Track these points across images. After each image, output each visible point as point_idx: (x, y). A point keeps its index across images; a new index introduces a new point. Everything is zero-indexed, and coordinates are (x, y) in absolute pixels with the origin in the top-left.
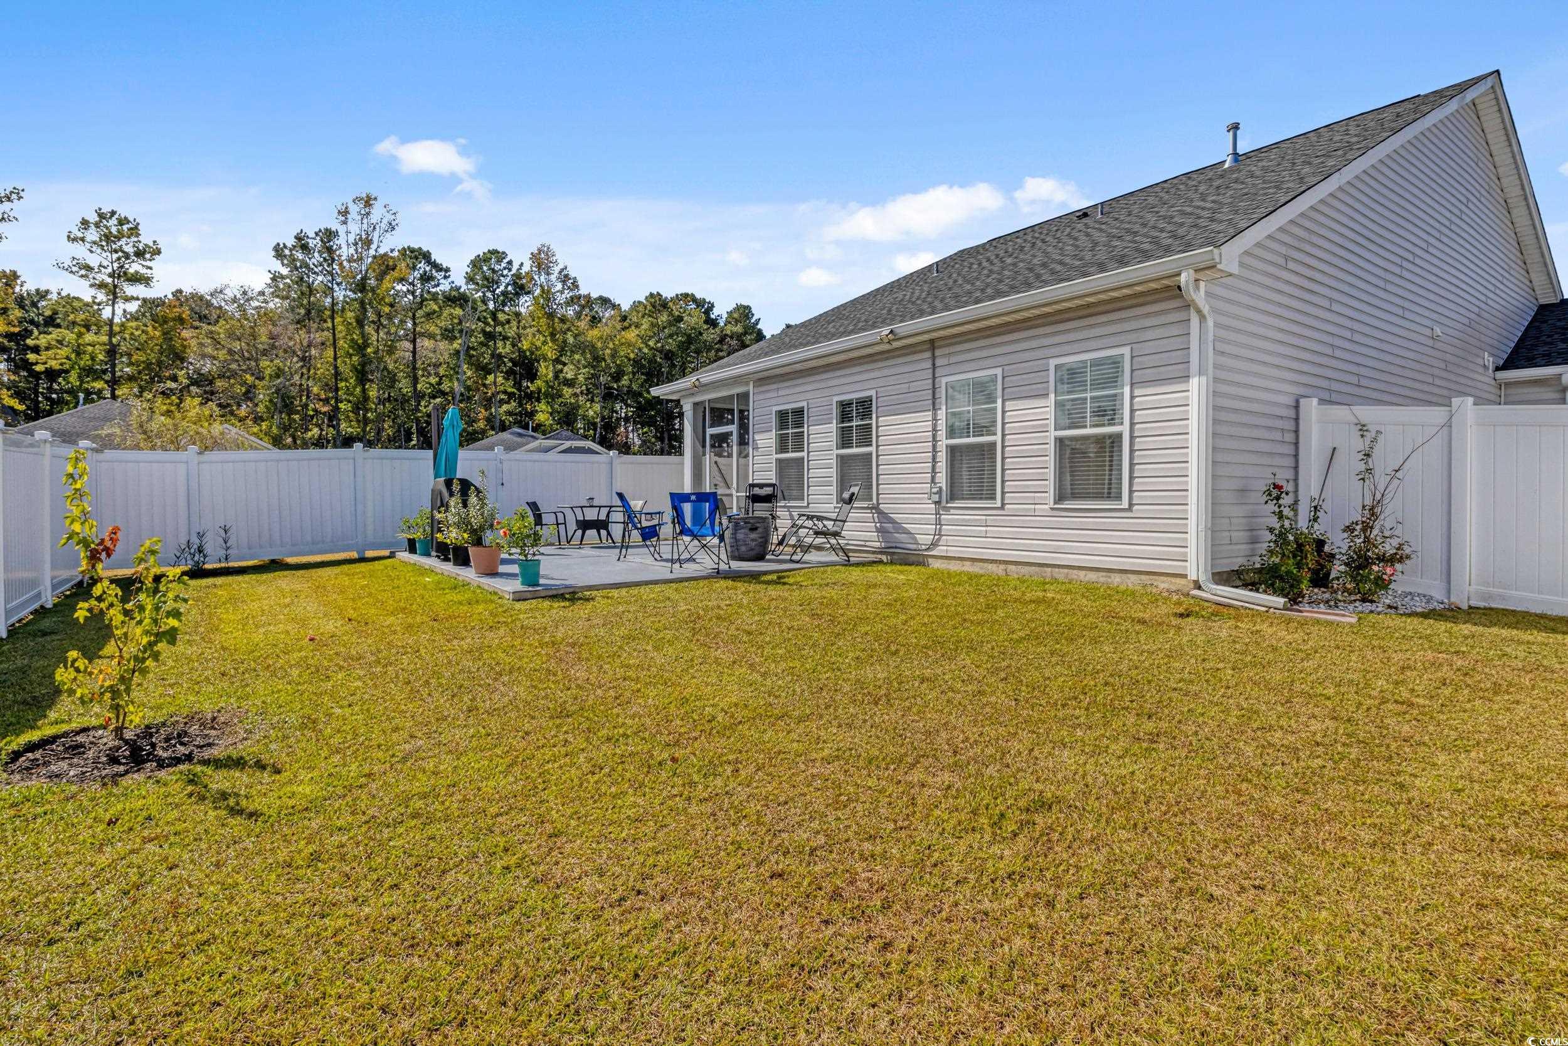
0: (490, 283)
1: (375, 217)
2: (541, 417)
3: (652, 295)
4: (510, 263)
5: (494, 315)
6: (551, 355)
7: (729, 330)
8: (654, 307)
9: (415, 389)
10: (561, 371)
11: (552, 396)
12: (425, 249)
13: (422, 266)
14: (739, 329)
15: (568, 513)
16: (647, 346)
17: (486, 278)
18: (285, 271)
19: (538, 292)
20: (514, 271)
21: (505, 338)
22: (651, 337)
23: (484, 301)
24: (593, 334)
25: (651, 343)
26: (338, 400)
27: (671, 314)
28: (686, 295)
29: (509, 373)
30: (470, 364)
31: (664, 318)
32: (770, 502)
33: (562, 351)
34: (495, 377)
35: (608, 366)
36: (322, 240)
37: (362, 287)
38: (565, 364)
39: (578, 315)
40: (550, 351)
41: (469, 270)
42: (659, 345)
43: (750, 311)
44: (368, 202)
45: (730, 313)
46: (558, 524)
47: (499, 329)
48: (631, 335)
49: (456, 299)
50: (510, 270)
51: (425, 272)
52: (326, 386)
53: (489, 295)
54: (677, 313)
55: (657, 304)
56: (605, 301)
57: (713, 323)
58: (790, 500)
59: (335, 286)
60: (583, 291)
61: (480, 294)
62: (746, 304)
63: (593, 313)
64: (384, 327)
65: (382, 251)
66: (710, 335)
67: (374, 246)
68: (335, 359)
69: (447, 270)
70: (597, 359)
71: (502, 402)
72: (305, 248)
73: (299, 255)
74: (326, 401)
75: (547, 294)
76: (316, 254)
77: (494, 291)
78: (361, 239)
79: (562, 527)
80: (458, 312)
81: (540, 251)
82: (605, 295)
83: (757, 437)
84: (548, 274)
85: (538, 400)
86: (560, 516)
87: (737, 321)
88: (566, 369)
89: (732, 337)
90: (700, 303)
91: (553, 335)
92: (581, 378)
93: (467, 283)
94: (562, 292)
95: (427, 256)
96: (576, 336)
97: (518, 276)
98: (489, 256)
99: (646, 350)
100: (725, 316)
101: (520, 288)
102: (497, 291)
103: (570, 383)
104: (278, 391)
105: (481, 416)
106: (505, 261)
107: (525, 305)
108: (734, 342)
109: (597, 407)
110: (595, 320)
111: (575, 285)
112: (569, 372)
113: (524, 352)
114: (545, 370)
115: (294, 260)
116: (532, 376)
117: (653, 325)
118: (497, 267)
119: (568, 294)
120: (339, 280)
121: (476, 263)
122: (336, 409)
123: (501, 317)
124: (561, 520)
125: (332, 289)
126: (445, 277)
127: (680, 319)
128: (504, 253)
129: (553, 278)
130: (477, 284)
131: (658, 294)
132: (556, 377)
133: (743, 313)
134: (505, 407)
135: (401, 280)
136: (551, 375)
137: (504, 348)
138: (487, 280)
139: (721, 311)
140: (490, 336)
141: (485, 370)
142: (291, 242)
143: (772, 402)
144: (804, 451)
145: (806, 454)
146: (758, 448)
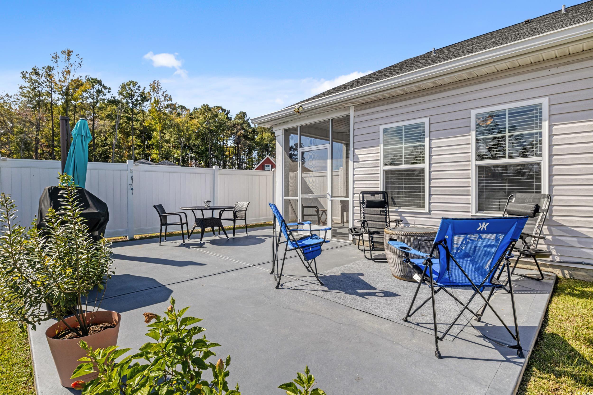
0: (130, 95)
1: (72, 61)
2: (154, 156)
3: (204, 105)
4: (139, 87)
5: (132, 110)
6: (159, 128)
7: (237, 121)
8: (205, 110)
9: (94, 142)
10: (163, 136)
11: (159, 147)
12: (99, 79)
13: (97, 87)
14: (241, 121)
15: (190, 214)
16: (202, 126)
17: (128, 93)
18: (27, 85)
19: (153, 100)
20: (141, 91)
21: (137, 121)
22: (204, 123)
23: (127, 103)
24: (178, 120)
25: (204, 125)
26: (54, 146)
27: (213, 113)
28: (218, 107)
29: (139, 137)
30: (121, 132)
31: (209, 115)
32: (383, 207)
33: (164, 128)
34: (133, 138)
35: (185, 134)
36: (46, 71)
37: (67, 93)
38: (165, 134)
39: (171, 113)
40: (159, 127)
41: (120, 89)
42: (208, 126)
43: (246, 115)
44: (69, 53)
45: (237, 115)
46: (182, 224)
47: (134, 116)
48: (195, 121)
49: (114, 102)
50: (139, 90)
51: (99, 89)
52: (48, 140)
53: (129, 101)
54: (215, 113)
55: (207, 109)
56: (183, 107)
57: (230, 119)
58: (400, 206)
59: (53, 93)
60: (173, 102)
61: (125, 100)
62: (244, 111)
63: (178, 112)
64: (77, 113)
65: (76, 78)
66: (229, 124)
67: (72, 74)
68: (53, 126)
69: (109, 89)
70: (180, 131)
71: (135, 149)
72: (37, 74)
73: (34, 77)
74: (48, 146)
75: (157, 102)
76: (43, 77)
77: (132, 99)
78: (66, 71)
79: (185, 226)
80: (115, 107)
81: (154, 83)
82: (183, 105)
83: (357, 152)
84: (158, 93)
85: (153, 148)
86: (183, 216)
87: (240, 118)
88: (166, 136)
89: (238, 125)
90: (224, 110)
91: (160, 119)
92: (172, 139)
93: (119, 95)
94: (164, 101)
95: (100, 82)
96: (170, 121)
97: (143, 93)
98: (129, 83)
99: (202, 128)
100: (235, 116)
101: (144, 99)
102: (133, 100)
103: (168, 141)
104: (21, 140)
105: (126, 155)
106: (137, 86)
107: (147, 106)
108: (239, 127)
109: (179, 152)
110: (179, 114)
111: (170, 99)
112: (167, 137)
113: (146, 127)
114: (156, 135)
115: (32, 79)
116: (150, 137)
117: (205, 118)
118: (133, 89)
119: (166, 103)
120: (54, 90)
121: (123, 87)
122: (53, 150)
123: (135, 111)
124: (184, 221)
125: (51, 94)
126: (109, 92)
127: (216, 116)
128: (136, 82)
129: (160, 95)
130: (124, 96)
131: (207, 105)
132: (161, 138)
133: (243, 115)
134: (136, 151)
135: (86, 91)
136: (159, 137)
137: (137, 125)
138: (129, 94)
139: (233, 114)
140: (129, 119)
141: (127, 135)
142: (30, 70)
143: (378, 122)
144: (424, 163)
145: (426, 166)
146: (358, 161)
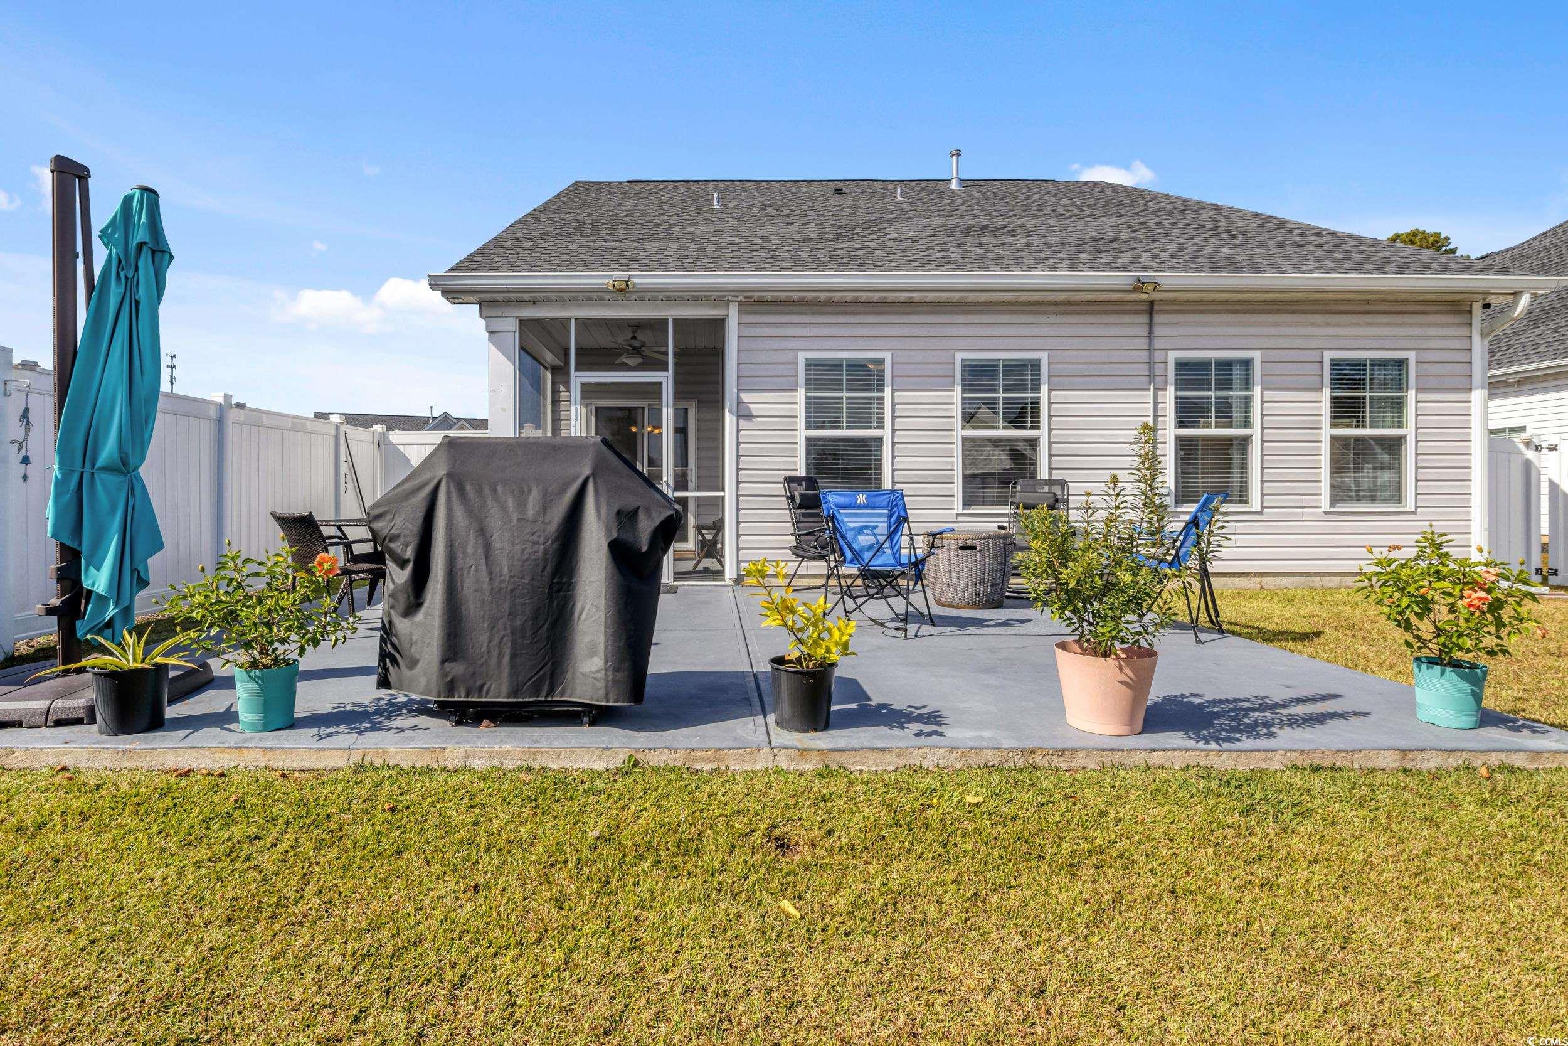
143: (794, 344)
144: (883, 428)
145: (887, 433)
146: (749, 417)
